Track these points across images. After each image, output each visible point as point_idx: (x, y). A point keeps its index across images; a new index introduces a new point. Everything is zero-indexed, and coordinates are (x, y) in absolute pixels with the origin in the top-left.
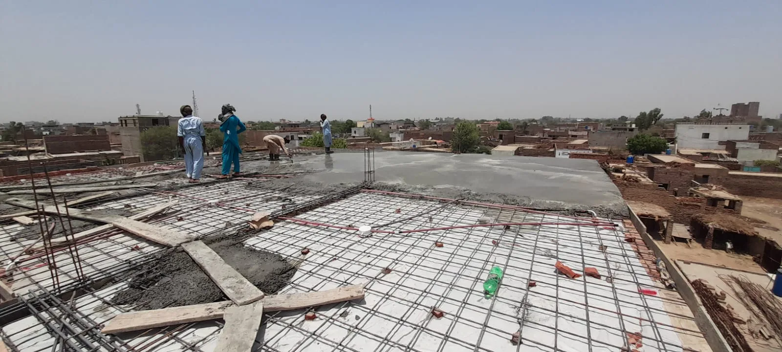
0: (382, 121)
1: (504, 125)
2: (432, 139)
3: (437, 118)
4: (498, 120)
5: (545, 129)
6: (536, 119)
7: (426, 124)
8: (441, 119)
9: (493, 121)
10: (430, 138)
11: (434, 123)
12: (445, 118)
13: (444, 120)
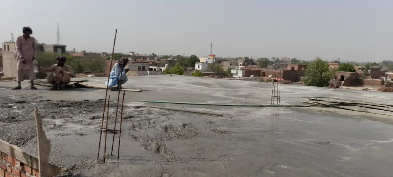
0: (221, 59)
1: (346, 67)
2: (272, 77)
3: (273, 57)
4: (337, 62)
5: (388, 73)
6: (377, 63)
7: (265, 63)
8: (278, 58)
9: (331, 63)
10: (270, 76)
11: (273, 63)
12: (282, 58)
13: (280, 59)
